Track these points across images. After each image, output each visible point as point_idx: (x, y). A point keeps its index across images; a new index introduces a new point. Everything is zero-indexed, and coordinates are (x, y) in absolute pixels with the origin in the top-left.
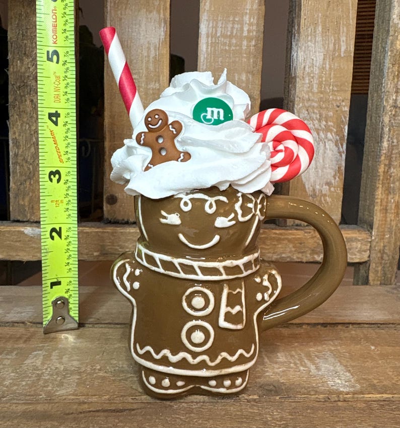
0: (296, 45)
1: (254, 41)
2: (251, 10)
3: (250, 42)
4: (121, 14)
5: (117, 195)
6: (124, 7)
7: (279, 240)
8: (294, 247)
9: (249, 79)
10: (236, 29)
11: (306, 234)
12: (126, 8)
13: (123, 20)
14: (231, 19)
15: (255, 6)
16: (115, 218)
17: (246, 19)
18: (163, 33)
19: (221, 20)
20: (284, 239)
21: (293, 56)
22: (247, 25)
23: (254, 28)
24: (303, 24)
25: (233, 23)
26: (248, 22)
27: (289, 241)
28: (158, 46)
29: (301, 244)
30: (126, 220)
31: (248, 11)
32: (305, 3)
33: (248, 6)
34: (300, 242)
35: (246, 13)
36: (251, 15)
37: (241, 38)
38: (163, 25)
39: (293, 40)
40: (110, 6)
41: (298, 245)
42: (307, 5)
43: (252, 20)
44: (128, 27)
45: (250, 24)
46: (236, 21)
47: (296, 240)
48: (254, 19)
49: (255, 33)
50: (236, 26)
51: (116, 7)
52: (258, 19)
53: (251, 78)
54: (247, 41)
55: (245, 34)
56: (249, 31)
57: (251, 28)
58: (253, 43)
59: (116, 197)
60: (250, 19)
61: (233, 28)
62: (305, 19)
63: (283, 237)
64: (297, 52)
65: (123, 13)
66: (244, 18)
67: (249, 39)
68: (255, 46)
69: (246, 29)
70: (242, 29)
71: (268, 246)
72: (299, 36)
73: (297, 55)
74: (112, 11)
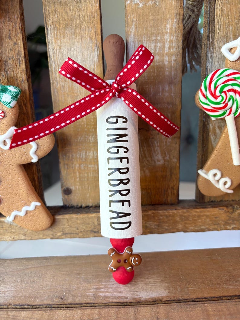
0: (211, 56)
1: (174, 57)
2: (171, 29)
3: (171, 57)
4: (61, 42)
5: (71, 188)
6: (62, 36)
7: (199, 217)
8: (210, 221)
9: (171, 89)
10: (158, 47)
11: (220, 211)
12: (64, 37)
13: (63, 48)
14: (154, 39)
15: (174, 25)
16: (72, 204)
17: (167, 37)
18: (96, 57)
19: (145, 40)
20: (202, 216)
21: (208, 67)
22: (168, 42)
23: (174, 44)
24: (217, 37)
25: (156, 42)
26: (168, 40)
27: (207, 216)
28: (93, 67)
29: (216, 218)
30: (80, 205)
31: (168, 30)
32: (218, 18)
33: (168, 26)
34: (215, 216)
35: (167, 32)
36: (171, 33)
37: (163, 55)
38: (96, 49)
39: (208, 52)
40: (51, 37)
41: (214, 219)
42: (220, 20)
43: (172, 38)
44: (68, 53)
45: (171, 42)
46: (158, 40)
47: (212, 216)
48: (174, 37)
49: (175, 50)
50: (158, 44)
51: (56, 36)
52: (177, 36)
53: (173, 88)
54: (168, 57)
55: (167, 50)
56: (170, 48)
57: (172, 45)
58: (174, 58)
59: (70, 189)
60: (170, 37)
61: (155, 46)
62: (218, 33)
63: (202, 214)
64: (212, 63)
65: (62, 42)
66: (165, 36)
67: (170, 55)
68: (175, 60)
69: (167, 46)
70: (163, 47)
71: (191, 221)
72: (213, 49)
73: (212, 65)
74: (53, 41)
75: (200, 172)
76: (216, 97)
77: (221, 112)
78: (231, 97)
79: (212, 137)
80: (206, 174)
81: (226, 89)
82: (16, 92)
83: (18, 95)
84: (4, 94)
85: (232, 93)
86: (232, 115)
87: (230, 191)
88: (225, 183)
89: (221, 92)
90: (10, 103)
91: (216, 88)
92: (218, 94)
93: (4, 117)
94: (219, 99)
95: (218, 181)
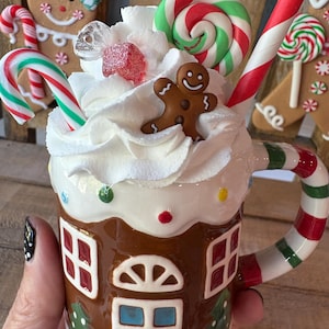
75: (257, 105)
76: (289, 41)
77: (290, 56)
78: (304, 44)
79: (278, 73)
80: (263, 108)
81: (301, 36)
85: (305, 41)
86: (300, 61)
87: (281, 129)
88: (278, 121)
89: (296, 37)
91: (292, 32)
92: (292, 38)
93: (82, 18)
94: (292, 44)
95: (272, 118)
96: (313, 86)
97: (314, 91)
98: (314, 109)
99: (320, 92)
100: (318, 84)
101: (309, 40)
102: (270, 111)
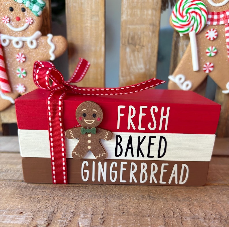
75: (170, 77)
76: (182, 16)
77: (186, 28)
78: (194, 17)
80: (175, 78)
81: (190, 11)
82: (43, 4)
83: (43, 7)
84: (34, 5)
85: (194, 14)
86: (194, 31)
88: (187, 85)
89: (187, 13)
90: (38, 12)
91: (183, 10)
92: (184, 14)
93: (32, 23)
94: (185, 18)
95: (182, 84)
96: (207, 51)
97: (208, 55)
98: (211, 69)
99: (213, 54)
100: (210, 48)
101: (196, 13)
102: (180, 79)
